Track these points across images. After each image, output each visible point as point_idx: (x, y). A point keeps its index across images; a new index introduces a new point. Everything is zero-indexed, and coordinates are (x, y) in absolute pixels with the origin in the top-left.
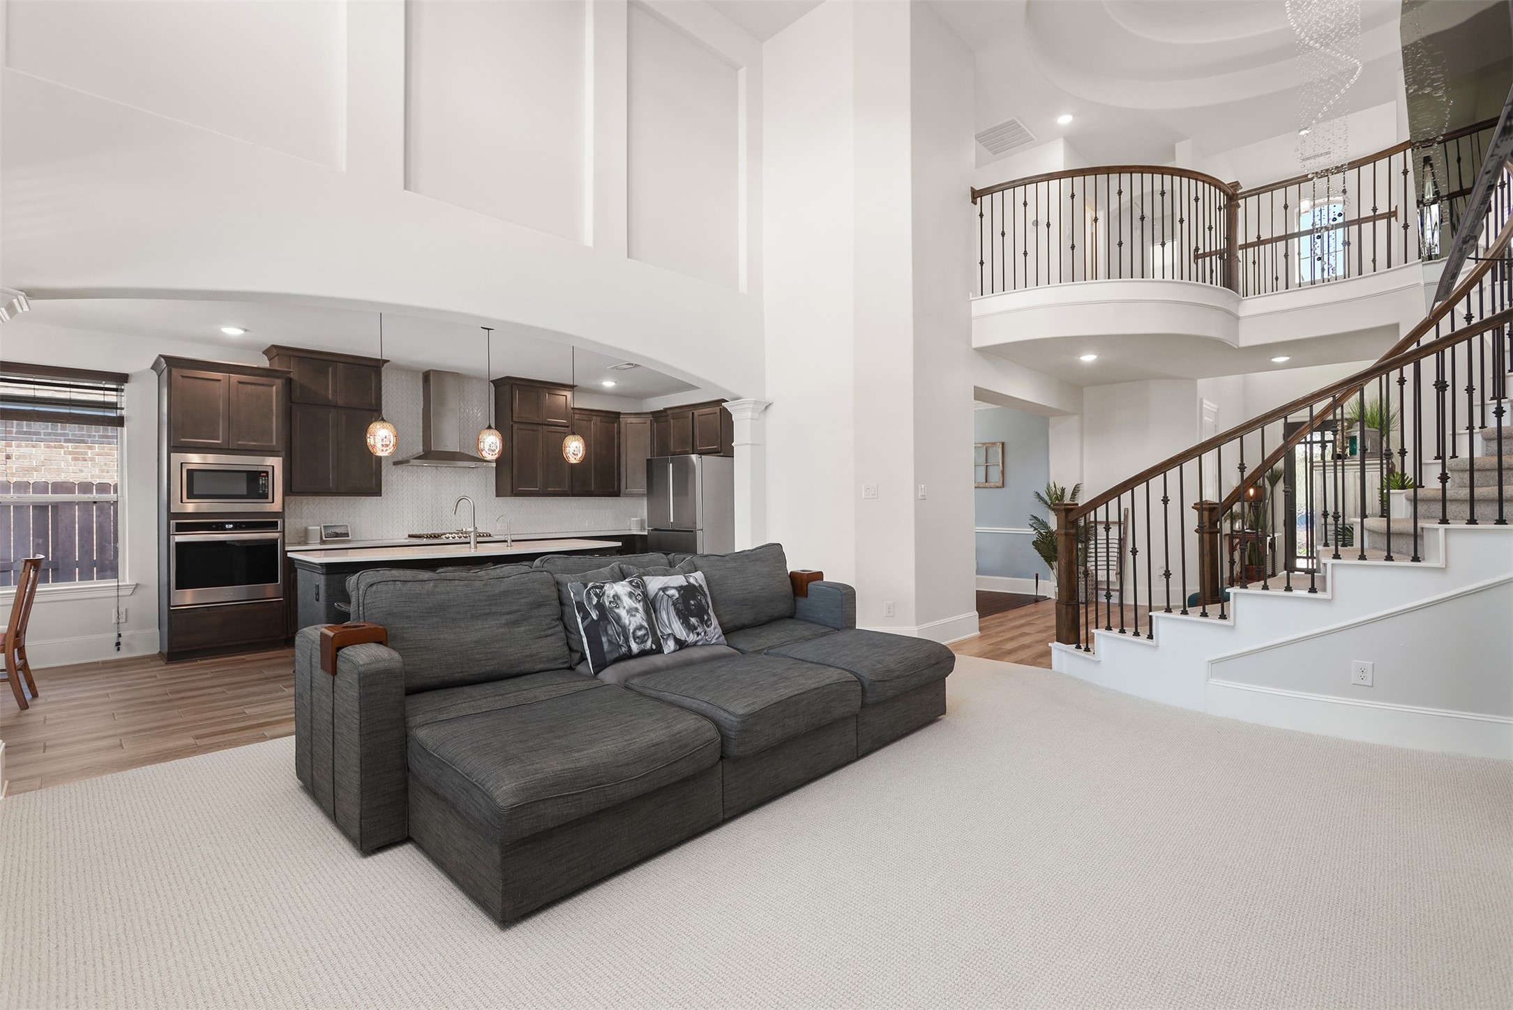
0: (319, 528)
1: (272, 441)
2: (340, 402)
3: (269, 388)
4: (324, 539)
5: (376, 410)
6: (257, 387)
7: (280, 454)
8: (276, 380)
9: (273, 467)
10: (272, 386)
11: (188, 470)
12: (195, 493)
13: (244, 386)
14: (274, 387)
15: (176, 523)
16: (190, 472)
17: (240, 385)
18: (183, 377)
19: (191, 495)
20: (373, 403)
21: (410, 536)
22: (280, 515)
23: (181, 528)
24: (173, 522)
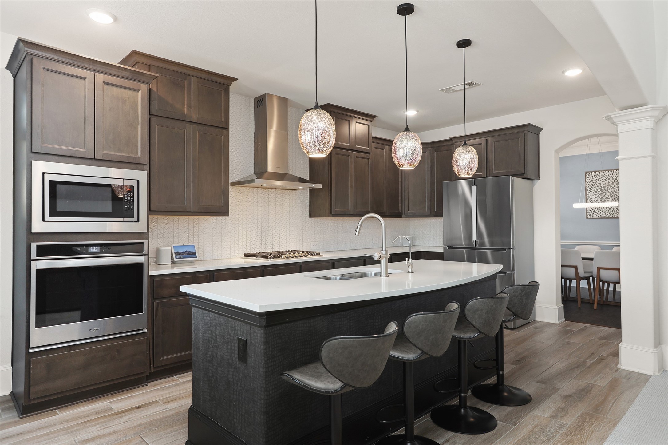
0: (170, 248)
1: (137, 153)
2: (194, 118)
3: (134, 93)
4: (175, 260)
5: (225, 128)
6: (122, 90)
7: (145, 167)
8: (142, 85)
9: (138, 181)
10: (138, 91)
11: (50, 182)
12: (58, 209)
13: (110, 87)
14: (140, 92)
15: (37, 246)
16: (53, 184)
17: (106, 86)
18: (45, 69)
19: (54, 212)
20: (223, 120)
21: (247, 255)
22: (144, 235)
23: (43, 251)
24: (34, 245)
